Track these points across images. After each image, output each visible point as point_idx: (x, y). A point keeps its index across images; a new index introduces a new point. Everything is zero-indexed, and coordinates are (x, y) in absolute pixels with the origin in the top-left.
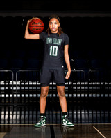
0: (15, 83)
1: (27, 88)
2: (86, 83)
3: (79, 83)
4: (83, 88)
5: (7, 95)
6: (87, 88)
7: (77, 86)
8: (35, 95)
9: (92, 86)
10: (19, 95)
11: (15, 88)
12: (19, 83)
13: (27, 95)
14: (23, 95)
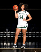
0: (7, 32)
1: (11, 34)
2: (32, 33)
3: (29, 32)
4: (31, 34)
5: (4, 37)
6: (32, 34)
7: (29, 33)
8: (13, 37)
9: (34, 33)
10: (8, 37)
11: (7, 34)
12: (8, 32)
13: (11, 37)
14: (10, 37)
